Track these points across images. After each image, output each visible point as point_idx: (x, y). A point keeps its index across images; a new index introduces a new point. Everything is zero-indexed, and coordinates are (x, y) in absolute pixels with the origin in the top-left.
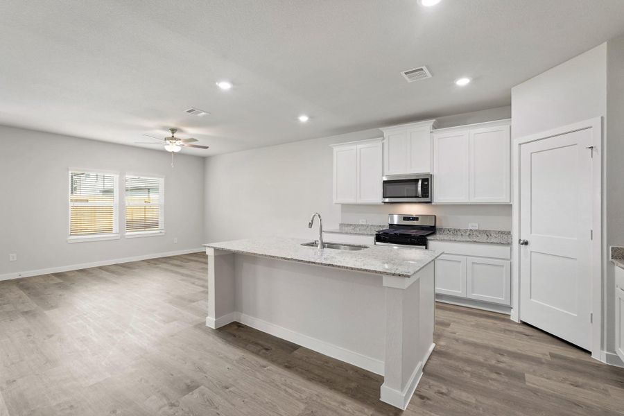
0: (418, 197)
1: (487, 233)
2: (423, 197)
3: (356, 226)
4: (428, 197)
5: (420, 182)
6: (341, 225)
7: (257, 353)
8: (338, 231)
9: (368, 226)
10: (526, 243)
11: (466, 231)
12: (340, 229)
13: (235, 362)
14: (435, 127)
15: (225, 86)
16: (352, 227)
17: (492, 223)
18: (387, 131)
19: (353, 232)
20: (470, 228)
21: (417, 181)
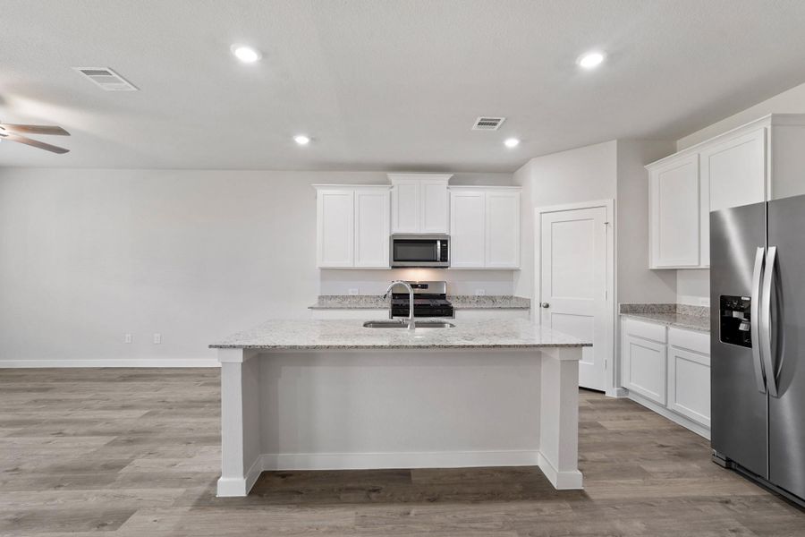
0: (436, 261)
1: (493, 299)
2: (442, 260)
3: (345, 298)
4: (446, 261)
5: (439, 243)
6: (321, 298)
7: (368, 501)
8: (317, 306)
9: (361, 297)
10: (547, 306)
11: (474, 298)
12: (319, 303)
13: (357, 528)
14: (451, 182)
15: (246, 55)
16: (338, 300)
17: (496, 288)
18: (395, 178)
19: (340, 306)
20: (477, 294)
21: (435, 242)
